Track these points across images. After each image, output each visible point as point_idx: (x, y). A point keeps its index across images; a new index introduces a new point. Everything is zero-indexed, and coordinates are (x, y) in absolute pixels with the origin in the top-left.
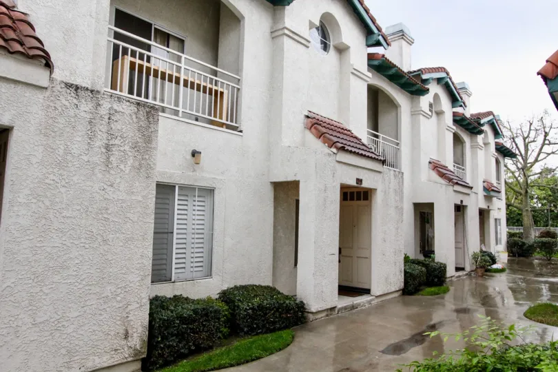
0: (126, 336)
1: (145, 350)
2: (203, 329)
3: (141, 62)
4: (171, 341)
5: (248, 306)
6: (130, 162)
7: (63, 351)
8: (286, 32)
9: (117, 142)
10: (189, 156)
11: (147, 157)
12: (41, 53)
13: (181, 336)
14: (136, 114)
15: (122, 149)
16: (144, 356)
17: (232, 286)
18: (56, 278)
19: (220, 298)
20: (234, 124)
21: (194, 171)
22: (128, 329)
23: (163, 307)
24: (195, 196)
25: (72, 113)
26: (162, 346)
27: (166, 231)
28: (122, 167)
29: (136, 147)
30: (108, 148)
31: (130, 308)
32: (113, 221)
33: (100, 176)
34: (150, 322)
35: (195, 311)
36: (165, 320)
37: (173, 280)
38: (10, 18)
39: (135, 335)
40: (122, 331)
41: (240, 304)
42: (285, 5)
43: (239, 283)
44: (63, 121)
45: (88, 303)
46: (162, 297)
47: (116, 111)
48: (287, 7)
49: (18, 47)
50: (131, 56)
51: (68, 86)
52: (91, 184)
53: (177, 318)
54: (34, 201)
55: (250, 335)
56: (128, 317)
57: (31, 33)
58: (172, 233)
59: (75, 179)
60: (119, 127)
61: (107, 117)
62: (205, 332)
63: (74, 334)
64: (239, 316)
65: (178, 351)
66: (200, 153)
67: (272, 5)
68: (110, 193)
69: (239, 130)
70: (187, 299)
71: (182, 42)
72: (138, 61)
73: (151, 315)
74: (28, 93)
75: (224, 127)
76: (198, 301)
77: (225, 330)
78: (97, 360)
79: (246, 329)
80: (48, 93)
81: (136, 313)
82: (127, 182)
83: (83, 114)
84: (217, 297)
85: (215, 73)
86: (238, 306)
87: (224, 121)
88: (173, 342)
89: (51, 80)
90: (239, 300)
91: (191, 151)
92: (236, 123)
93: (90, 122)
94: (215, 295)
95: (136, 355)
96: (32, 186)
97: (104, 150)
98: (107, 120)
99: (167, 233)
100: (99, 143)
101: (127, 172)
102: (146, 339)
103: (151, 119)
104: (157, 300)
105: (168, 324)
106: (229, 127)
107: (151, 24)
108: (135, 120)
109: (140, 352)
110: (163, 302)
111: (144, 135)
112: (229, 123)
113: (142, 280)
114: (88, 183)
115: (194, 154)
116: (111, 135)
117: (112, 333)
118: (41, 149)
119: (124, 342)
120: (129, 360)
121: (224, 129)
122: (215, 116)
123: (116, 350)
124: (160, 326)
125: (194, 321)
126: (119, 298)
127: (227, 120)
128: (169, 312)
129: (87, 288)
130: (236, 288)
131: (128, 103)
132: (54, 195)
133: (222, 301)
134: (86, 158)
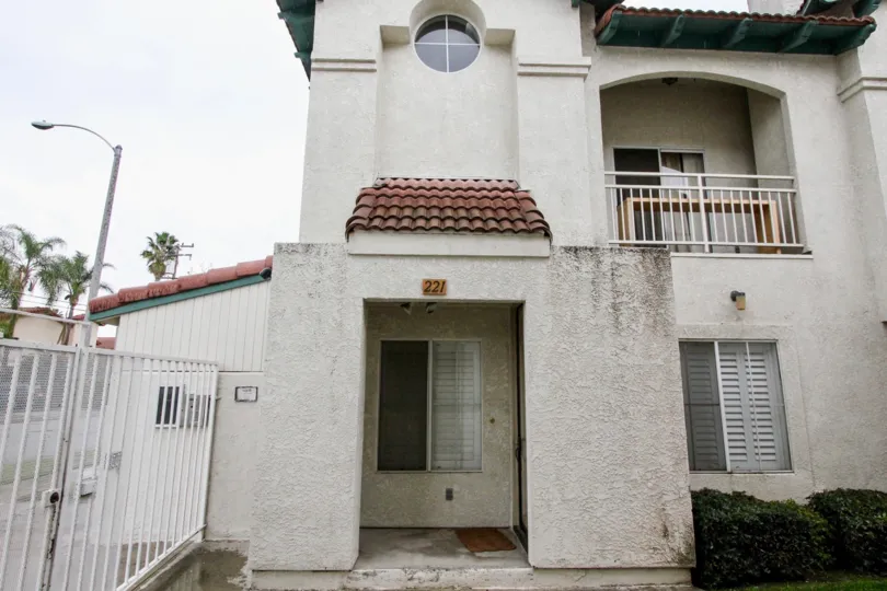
0: (666, 533)
1: (693, 557)
2: (780, 547)
3: (646, 200)
4: (731, 553)
5: (866, 524)
6: (643, 319)
7: (595, 537)
8: (866, 84)
9: (625, 299)
10: (728, 301)
11: (662, 311)
12: (541, 225)
13: (745, 550)
14: (641, 263)
15: (631, 306)
16: (694, 565)
17: (833, 488)
18: (579, 453)
19: (810, 504)
20: (794, 245)
21: (739, 319)
22: (667, 524)
23: (713, 505)
24: (746, 354)
25: (574, 276)
26: (717, 557)
27: (710, 402)
28: (634, 326)
29: (647, 301)
30: (615, 307)
31: (666, 498)
32: (632, 391)
33: (610, 340)
34: (696, 522)
35: (761, 516)
36: (715, 521)
37: (729, 469)
38: (515, 199)
39: (676, 534)
40: (660, 527)
41: (848, 518)
42: (855, 47)
43: (845, 487)
44: (567, 287)
45: (614, 485)
46: (714, 491)
47: (619, 265)
48: (860, 48)
49: (521, 225)
50: (634, 196)
51: (568, 249)
52: (603, 350)
53: (735, 522)
54: (549, 371)
55: (878, 574)
56: (664, 509)
57: (533, 208)
58: (719, 405)
59: (585, 345)
60: (624, 282)
61: (609, 274)
62: (785, 551)
63: (604, 519)
64: (850, 538)
65: (743, 570)
66: (744, 294)
67: (832, 56)
68: (624, 358)
69: (805, 251)
70: (751, 498)
71: (700, 156)
72: (642, 200)
73: (695, 511)
74: (533, 265)
75: (779, 251)
76: (769, 505)
77: (825, 556)
78: (634, 558)
79: (866, 563)
80: (550, 262)
81: (675, 506)
82: (642, 344)
83: (585, 275)
84: (807, 502)
85: (755, 183)
86: (846, 522)
87: (776, 243)
88: (733, 555)
89: (552, 247)
90: (845, 512)
91: (729, 295)
92: (798, 242)
93: (593, 282)
94: (801, 499)
95: (681, 561)
96: (547, 356)
97: (611, 311)
98: (610, 277)
99: (712, 405)
100: (605, 303)
101: (640, 332)
102: (693, 543)
103: (661, 266)
104: (706, 495)
105: (721, 528)
106: (785, 250)
107: (656, 151)
108: (642, 270)
109: (686, 558)
110: (715, 497)
111: (655, 286)
112: (785, 244)
113: (677, 464)
114: (599, 349)
115: (735, 296)
116: (617, 293)
117: (648, 526)
118: (550, 318)
119: (663, 541)
120: (674, 565)
121: (779, 255)
122: (760, 240)
123: (655, 549)
124: (709, 529)
125: (763, 531)
126: (650, 485)
127: (782, 241)
128: (722, 513)
129: (611, 467)
130: (840, 492)
131: (631, 253)
132: (568, 364)
133: (816, 510)
134: (592, 321)
